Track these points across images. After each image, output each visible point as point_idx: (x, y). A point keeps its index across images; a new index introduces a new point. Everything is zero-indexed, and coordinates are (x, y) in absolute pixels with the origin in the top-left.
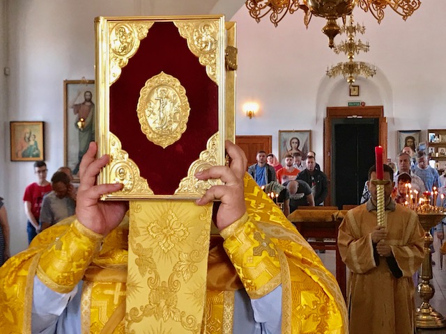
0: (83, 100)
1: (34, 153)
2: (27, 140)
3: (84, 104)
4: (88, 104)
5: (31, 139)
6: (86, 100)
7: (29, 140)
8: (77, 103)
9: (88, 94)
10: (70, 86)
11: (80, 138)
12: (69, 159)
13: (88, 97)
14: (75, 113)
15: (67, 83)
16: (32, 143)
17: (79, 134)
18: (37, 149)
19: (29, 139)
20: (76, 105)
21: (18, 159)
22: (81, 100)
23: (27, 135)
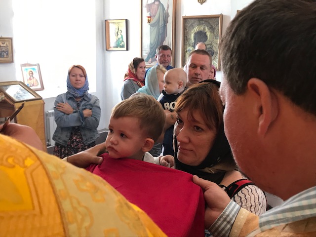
1: (121, 44)
2: (116, 34)
3: (154, 3)
4: (157, 3)
5: (119, 33)
7: (118, 35)
11: (150, 32)
12: (143, 49)
14: (148, 12)
16: (120, 36)
17: (150, 28)
18: (123, 41)
19: (117, 33)
20: (148, 5)
21: (111, 49)
23: (117, 30)
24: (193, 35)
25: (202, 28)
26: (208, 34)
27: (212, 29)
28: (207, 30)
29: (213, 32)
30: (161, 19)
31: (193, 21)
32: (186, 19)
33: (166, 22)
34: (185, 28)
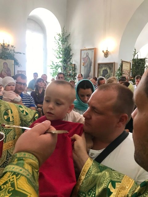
0: (86, 56)
4: (87, 57)
6: (87, 56)
8: (84, 57)
9: (87, 54)
10: (82, 51)
13: (87, 55)
15: (81, 50)
20: (83, 58)
22: (85, 56)
24: (102, 71)
25: (106, 68)
26: (108, 71)
27: (110, 69)
28: (108, 69)
29: (111, 70)
30: (89, 64)
31: (102, 65)
32: (99, 64)
33: (91, 65)
34: (99, 68)
